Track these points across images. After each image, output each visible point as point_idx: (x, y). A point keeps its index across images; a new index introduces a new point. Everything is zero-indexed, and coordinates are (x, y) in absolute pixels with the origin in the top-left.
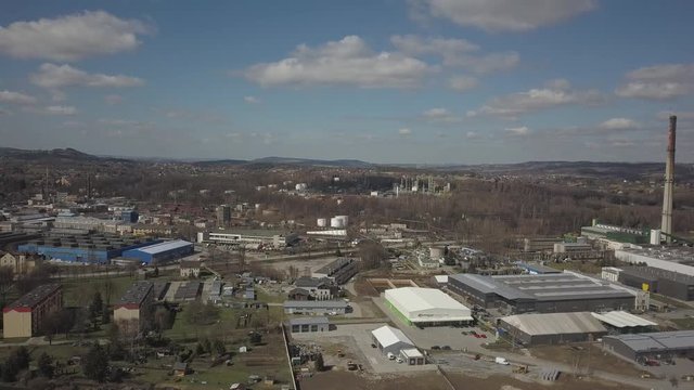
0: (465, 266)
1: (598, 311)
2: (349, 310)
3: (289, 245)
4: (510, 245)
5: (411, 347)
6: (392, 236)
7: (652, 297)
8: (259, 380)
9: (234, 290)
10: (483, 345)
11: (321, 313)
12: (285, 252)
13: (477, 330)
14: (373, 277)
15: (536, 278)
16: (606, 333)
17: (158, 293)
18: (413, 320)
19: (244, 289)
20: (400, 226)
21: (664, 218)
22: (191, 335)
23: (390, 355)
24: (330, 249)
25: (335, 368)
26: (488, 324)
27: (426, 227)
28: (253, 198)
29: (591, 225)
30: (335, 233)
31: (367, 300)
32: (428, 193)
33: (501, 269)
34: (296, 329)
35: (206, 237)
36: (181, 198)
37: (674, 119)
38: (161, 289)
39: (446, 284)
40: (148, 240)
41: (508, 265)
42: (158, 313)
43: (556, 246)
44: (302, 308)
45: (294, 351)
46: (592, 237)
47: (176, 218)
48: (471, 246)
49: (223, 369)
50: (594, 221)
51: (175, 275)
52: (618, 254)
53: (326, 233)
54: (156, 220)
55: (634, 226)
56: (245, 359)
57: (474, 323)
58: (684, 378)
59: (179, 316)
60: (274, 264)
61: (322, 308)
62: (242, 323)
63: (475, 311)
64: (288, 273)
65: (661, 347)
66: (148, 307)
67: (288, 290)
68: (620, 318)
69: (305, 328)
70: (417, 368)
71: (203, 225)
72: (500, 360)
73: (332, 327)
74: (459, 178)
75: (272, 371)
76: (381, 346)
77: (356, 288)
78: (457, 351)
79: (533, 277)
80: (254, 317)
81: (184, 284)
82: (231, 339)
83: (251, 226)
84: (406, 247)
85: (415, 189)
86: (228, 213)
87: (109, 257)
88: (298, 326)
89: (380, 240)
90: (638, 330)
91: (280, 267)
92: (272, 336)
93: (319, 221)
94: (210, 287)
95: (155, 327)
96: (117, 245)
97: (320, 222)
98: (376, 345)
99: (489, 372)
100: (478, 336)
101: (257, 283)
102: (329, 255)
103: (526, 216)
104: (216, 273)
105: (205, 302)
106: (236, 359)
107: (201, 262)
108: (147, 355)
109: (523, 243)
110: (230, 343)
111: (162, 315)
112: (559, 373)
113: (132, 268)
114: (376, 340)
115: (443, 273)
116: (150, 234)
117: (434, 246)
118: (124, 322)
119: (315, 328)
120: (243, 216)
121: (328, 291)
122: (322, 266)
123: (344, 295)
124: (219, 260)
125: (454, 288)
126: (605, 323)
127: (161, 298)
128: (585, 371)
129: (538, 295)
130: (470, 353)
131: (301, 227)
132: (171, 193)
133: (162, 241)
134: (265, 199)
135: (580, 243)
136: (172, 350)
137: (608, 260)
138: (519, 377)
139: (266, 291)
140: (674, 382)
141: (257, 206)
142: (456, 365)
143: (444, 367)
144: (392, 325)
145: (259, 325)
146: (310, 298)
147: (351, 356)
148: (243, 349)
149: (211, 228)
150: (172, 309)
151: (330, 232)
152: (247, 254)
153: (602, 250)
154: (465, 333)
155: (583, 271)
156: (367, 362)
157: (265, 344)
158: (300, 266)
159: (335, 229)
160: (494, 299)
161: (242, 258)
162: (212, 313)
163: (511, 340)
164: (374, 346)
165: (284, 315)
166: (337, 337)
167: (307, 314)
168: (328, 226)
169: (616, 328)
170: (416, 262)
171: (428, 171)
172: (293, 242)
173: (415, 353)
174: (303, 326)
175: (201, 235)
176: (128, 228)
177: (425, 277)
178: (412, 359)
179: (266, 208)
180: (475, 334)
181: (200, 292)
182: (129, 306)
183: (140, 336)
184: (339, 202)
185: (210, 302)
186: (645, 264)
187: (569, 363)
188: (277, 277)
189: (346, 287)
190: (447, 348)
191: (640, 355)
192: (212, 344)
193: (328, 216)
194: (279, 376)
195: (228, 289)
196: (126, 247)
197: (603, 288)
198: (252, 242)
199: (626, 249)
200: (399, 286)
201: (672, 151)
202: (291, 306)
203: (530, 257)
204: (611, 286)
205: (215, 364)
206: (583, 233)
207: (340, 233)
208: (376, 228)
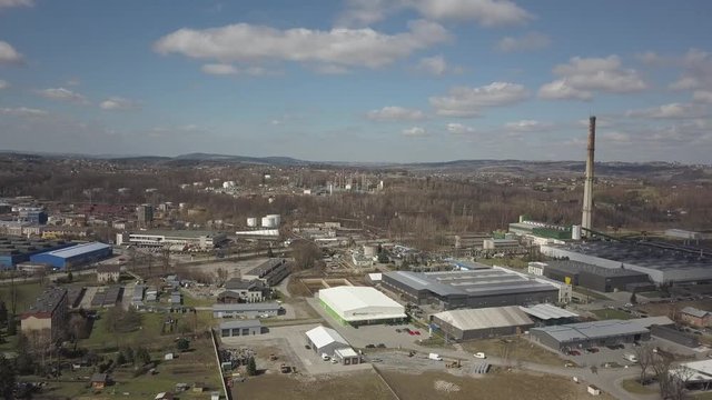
0: (399, 263)
1: (525, 305)
2: (282, 311)
3: (216, 246)
4: (441, 242)
5: (345, 347)
6: (325, 235)
7: (574, 289)
8: (187, 388)
9: (158, 295)
10: (417, 342)
11: (252, 315)
12: (212, 254)
13: (411, 327)
14: (306, 277)
15: (467, 274)
16: (533, 326)
17: (72, 301)
18: (347, 319)
19: (169, 293)
20: (334, 225)
21: (584, 214)
22: (110, 344)
23: (324, 355)
24: (263, 249)
25: (267, 372)
26: (421, 320)
27: (360, 226)
28: (177, 197)
29: (518, 222)
30: (266, 232)
31: (302, 300)
32: (362, 191)
33: (433, 266)
34: (226, 332)
35: (126, 238)
36: (97, 196)
37: (593, 120)
38: (77, 295)
39: (379, 281)
40: (59, 243)
41: (439, 262)
42: (73, 322)
43: (485, 242)
44: (231, 312)
45: (224, 356)
46: (519, 233)
47: (92, 219)
48: (404, 243)
49: (147, 379)
50: (520, 218)
51: (90, 281)
52: (544, 249)
53: (257, 233)
54: (68, 221)
55: (557, 222)
56: (171, 366)
57: (408, 320)
58: (603, 365)
59: (96, 323)
60: (201, 266)
61: (253, 311)
62: (168, 329)
63: (408, 308)
64: (217, 276)
65: (582, 337)
66: (61, 315)
67: (217, 293)
68: (545, 311)
69: (236, 332)
70: (352, 367)
71: (122, 226)
72: (434, 356)
73: (264, 330)
74: (393, 176)
75: (201, 378)
76: (315, 347)
77: (289, 289)
78: (392, 349)
79: (464, 273)
80: (181, 323)
81: (102, 289)
82: (157, 347)
83: (175, 226)
84: (340, 246)
85: (348, 187)
86: (150, 213)
87: (15, 262)
88: (228, 330)
89: (313, 239)
90: (562, 321)
91: (209, 269)
92: (200, 341)
93: (249, 220)
94: (131, 293)
95: (70, 337)
96: (24, 249)
97: (250, 222)
98: (310, 346)
99: (424, 368)
100: (412, 333)
101: (183, 286)
102: (260, 256)
103: (457, 214)
104: (138, 277)
105: (127, 309)
106: (161, 367)
107: (120, 265)
108: (61, 368)
109: (454, 240)
110: (153, 351)
111: (78, 323)
112: (490, 366)
113: (41, 273)
114: (310, 341)
115: (377, 271)
116: (62, 237)
117: (367, 244)
118: (35, 332)
119: (246, 332)
120: (166, 215)
121: (260, 293)
122: (253, 267)
123: (276, 297)
124: (141, 263)
125: (388, 286)
126: (532, 317)
127: (75, 306)
128: (514, 363)
129: (468, 290)
130: (405, 350)
131: (230, 227)
132: (85, 192)
133: (76, 244)
134: (190, 198)
135: (509, 238)
136: (90, 360)
137: (534, 255)
138: (451, 371)
139: (194, 295)
140: (594, 369)
141: (181, 205)
142: (391, 362)
143: (379, 365)
144: (326, 325)
145: (186, 330)
146: (241, 301)
147: (284, 358)
148: (169, 356)
149: (131, 229)
150: (89, 317)
151: (261, 232)
152: (172, 256)
153: (529, 245)
154: (399, 331)
155: (511, 267)
156: (301, 364)
157: (191, 350)
158: (230, 268)
159: (266, 228)
160: (427, 295)
161: (166, 260)
162: (135, 319)
163: (444, 335)
164: (308, 347)
165: (213, 318)
166: (269, 340)
167: (238, 317)
168: (259, 226)
169: (542, 320)
170: (350, 260)
171: (362, 169)
172: (221, 243)
173: (350, 353)
174: (233, 330)
175: (120, 237)
176: (37, 231)
177: (359, 275)
178: (347, 359)
179: (191, 208)
180: (408, 331)
181: (120, 297)
182: (39, 315)
183: (52, 347)
184: (270, 200)
185: (132, 309)
186: (567, 258)
187: (499, 356)
188: (205, 280)
189: (278, 288)
190: (382, 346)
191: (564, 346)
192: (135, 352)
193: (259, 215)
194: (207, 383)
195: (151, 294)
196: (34, 251)
197: (530, 282)
198: (177, 243)
199: (551, 244)
200: (333, 285)
201: (592, 149)
202: (220, 310)
203: (461, 253)
204: (537, 280)
205: (138, 374)
206: (511, 230)
207: (271, 232)
208: (310, 227)
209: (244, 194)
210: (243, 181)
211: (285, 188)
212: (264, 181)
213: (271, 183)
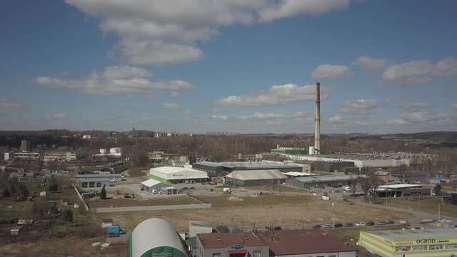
16: (287, 179)
18: (169, 179)
23: (153, 190)
26: (218, 181)
31: (138, 177)
34: (84, 185)
35: (12, 155)
44: (89, 178)
52: (292, 157)
69: (92, 184)
70: (172, 195)
73: (111, 186)
78: (199, 189)
88: (87, 183)
98: (144, 188)
100: (212, 184)
101: (53, 172)
114: (144, 185)
119: (99, 185)
130: (207, 189)
157: (60, 192)
163: (232, 185)
164: (143, 190)
166: (115, 188)
169: (293, 176)
172: (81, 158)
174: (90, 183)
175: (7, 155)
178: (169, 190)
180: (210, 184)
188: (70, 170)
195: (30, 174)
198: (49, 158)
202: (80, 177)
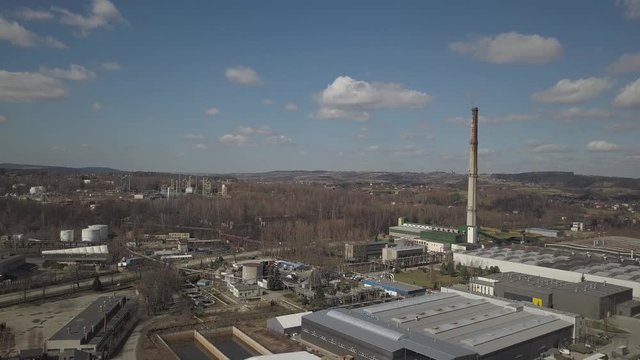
6: (174, 251)
20: (182, 236)
21: (469, 215)
27: (215, 235)
29: (397, 225)
30: (89, 250)
37: (475, 111)
50: (400, 220)
53: (74, 251)
85: (189, 190)
89: (159, 256)
93: (62, 233)
97: (64, 235)
131: (35, 244)
151: (81, 250)
159: (89, 244)
184: (92, 207)
193: (77, 226)
201: (475, 144)
206: (391, 233)
207: (96, 249)
208: (151, 239)
209: (57, 201)
210: (55, 187)
211: (110, 194)
212: (83, 186)
213: (91, 188)
